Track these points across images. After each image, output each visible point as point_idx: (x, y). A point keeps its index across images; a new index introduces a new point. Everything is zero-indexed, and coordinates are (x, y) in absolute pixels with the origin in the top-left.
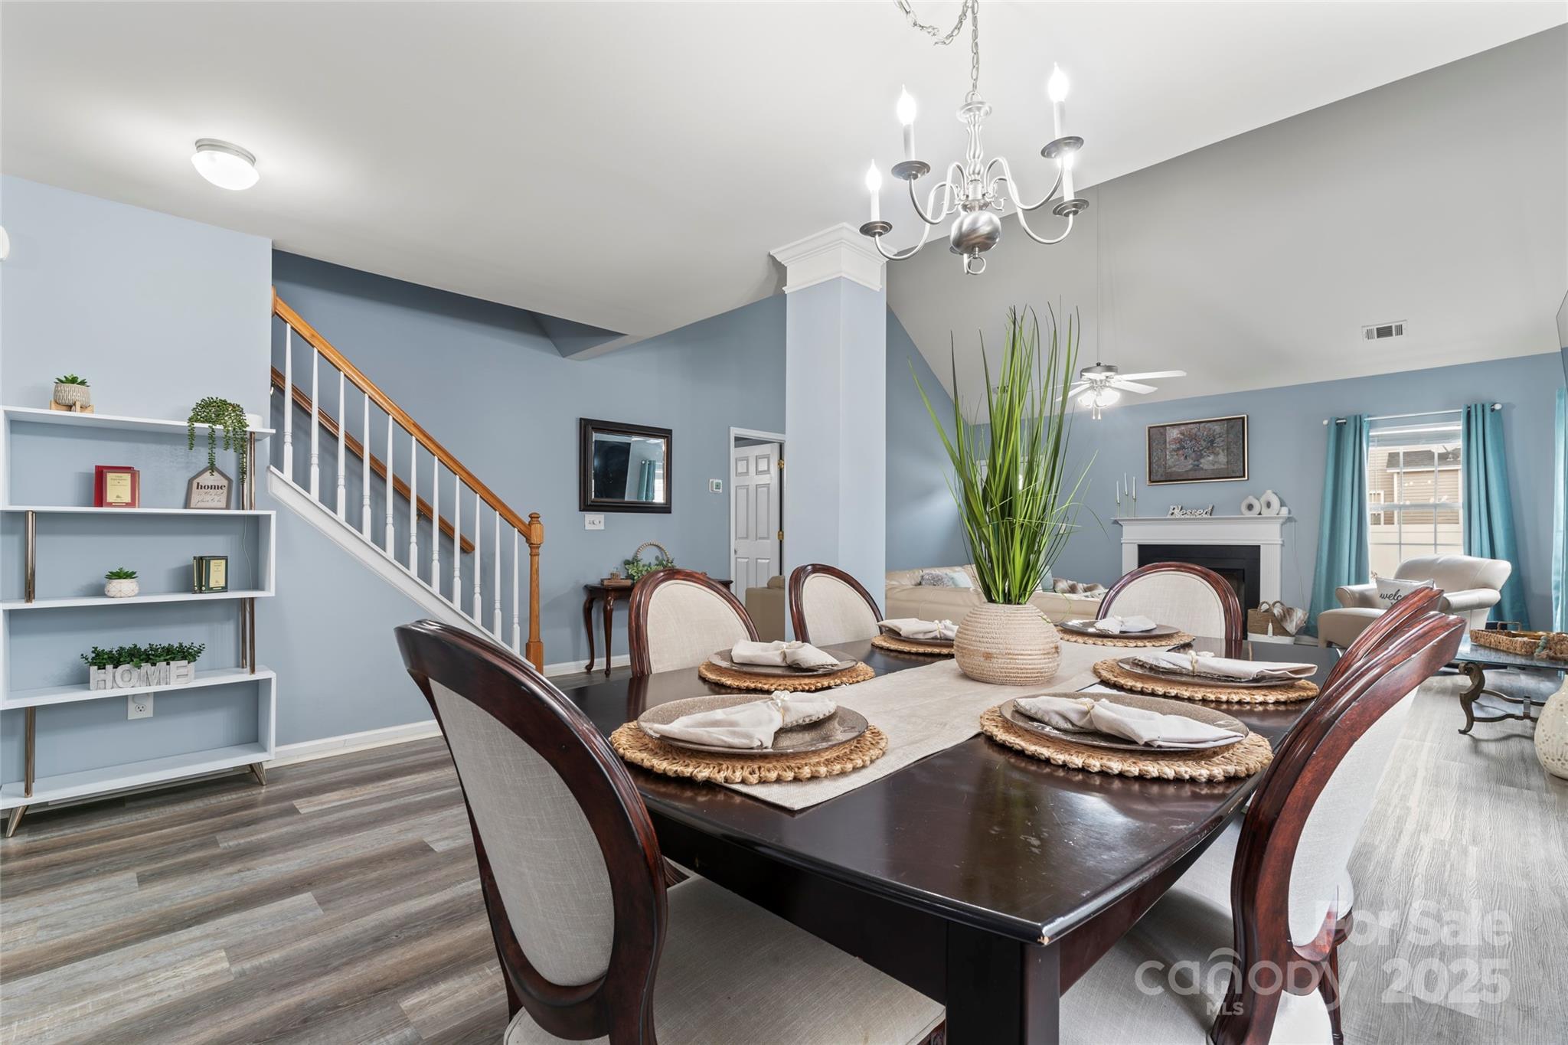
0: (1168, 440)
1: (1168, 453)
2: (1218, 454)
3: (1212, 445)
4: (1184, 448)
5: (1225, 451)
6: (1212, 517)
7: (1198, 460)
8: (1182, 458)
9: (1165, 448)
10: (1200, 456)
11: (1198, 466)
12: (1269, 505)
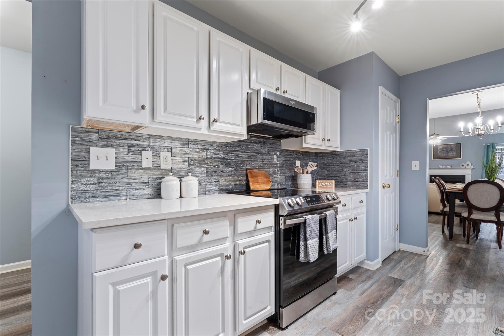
0: (438, 149)
1: (438, 152)
3: (451, 150)
4: (443, 151)
5: (455, 152)
6: (452, 168)
7: (447, 154)
12: (468, 165)
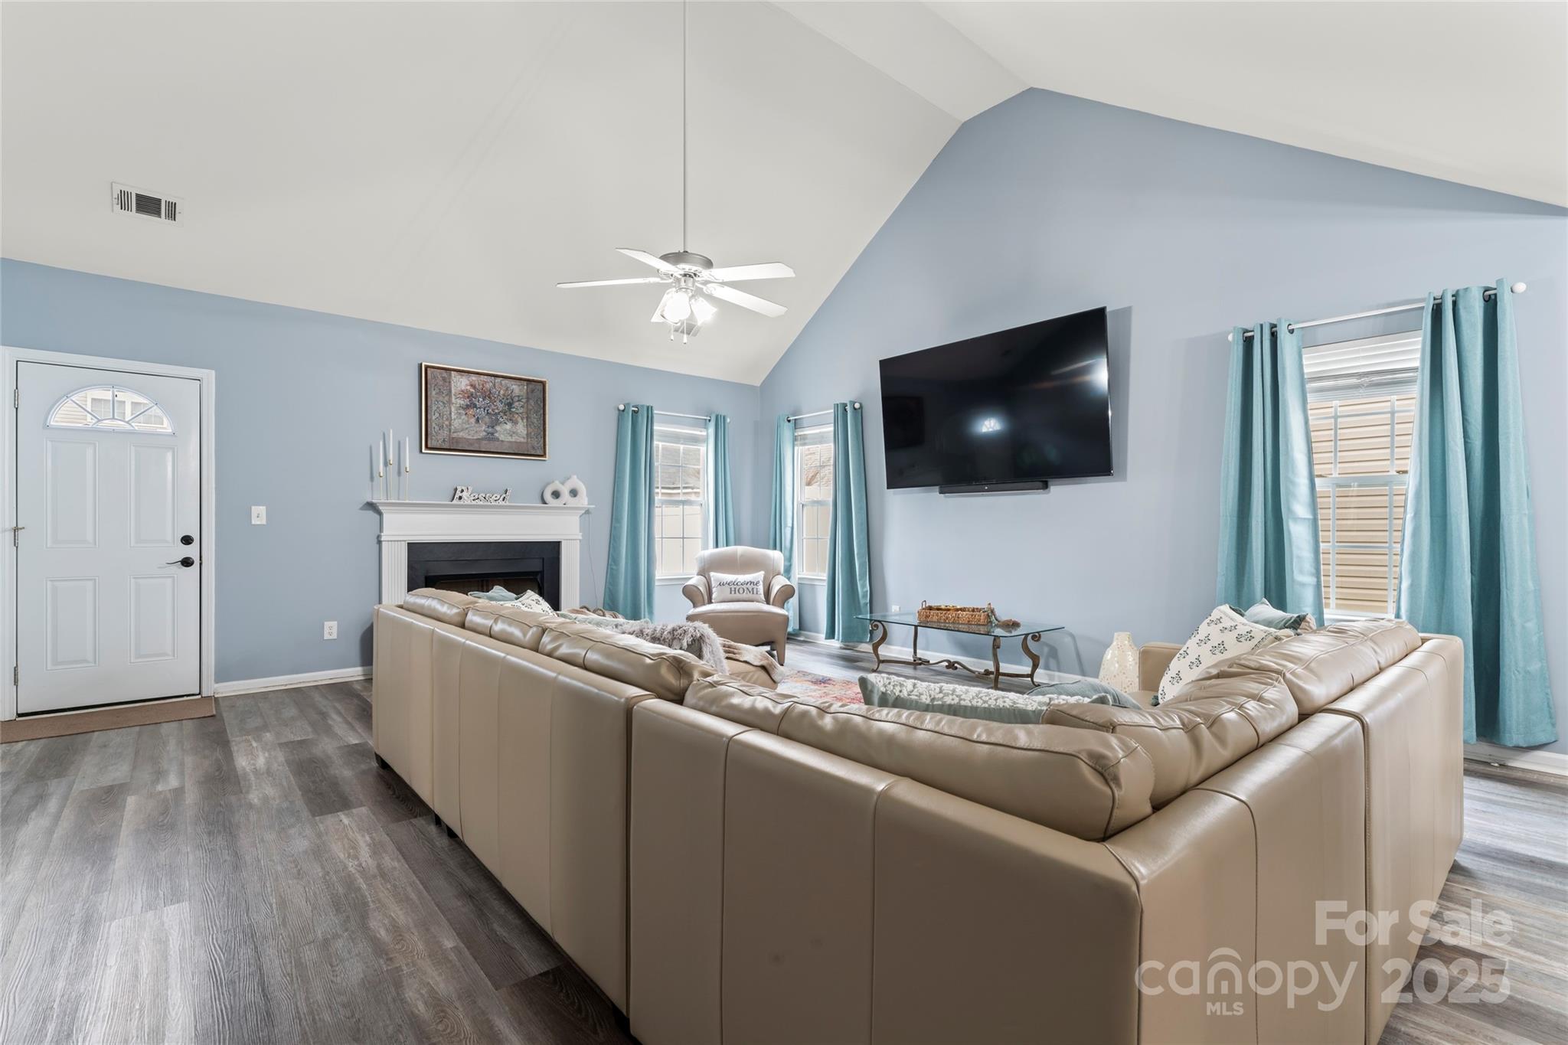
0: (453, 391)
1: (453, 409)
2: (515, 423)
3: (510, 409)
4: (475, 406)
5: (525, 421)
6: (509, 504)
7: (493, 427)
8: (473, 420)
9: (450, 402)
10: (494, 424)
11: (492, 434)
12: (574, 493)
